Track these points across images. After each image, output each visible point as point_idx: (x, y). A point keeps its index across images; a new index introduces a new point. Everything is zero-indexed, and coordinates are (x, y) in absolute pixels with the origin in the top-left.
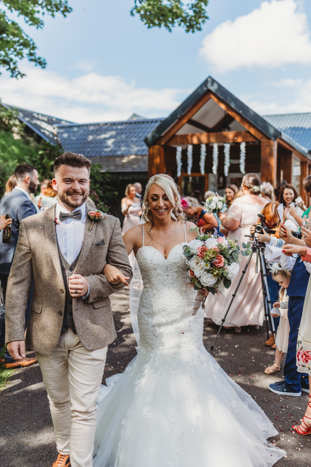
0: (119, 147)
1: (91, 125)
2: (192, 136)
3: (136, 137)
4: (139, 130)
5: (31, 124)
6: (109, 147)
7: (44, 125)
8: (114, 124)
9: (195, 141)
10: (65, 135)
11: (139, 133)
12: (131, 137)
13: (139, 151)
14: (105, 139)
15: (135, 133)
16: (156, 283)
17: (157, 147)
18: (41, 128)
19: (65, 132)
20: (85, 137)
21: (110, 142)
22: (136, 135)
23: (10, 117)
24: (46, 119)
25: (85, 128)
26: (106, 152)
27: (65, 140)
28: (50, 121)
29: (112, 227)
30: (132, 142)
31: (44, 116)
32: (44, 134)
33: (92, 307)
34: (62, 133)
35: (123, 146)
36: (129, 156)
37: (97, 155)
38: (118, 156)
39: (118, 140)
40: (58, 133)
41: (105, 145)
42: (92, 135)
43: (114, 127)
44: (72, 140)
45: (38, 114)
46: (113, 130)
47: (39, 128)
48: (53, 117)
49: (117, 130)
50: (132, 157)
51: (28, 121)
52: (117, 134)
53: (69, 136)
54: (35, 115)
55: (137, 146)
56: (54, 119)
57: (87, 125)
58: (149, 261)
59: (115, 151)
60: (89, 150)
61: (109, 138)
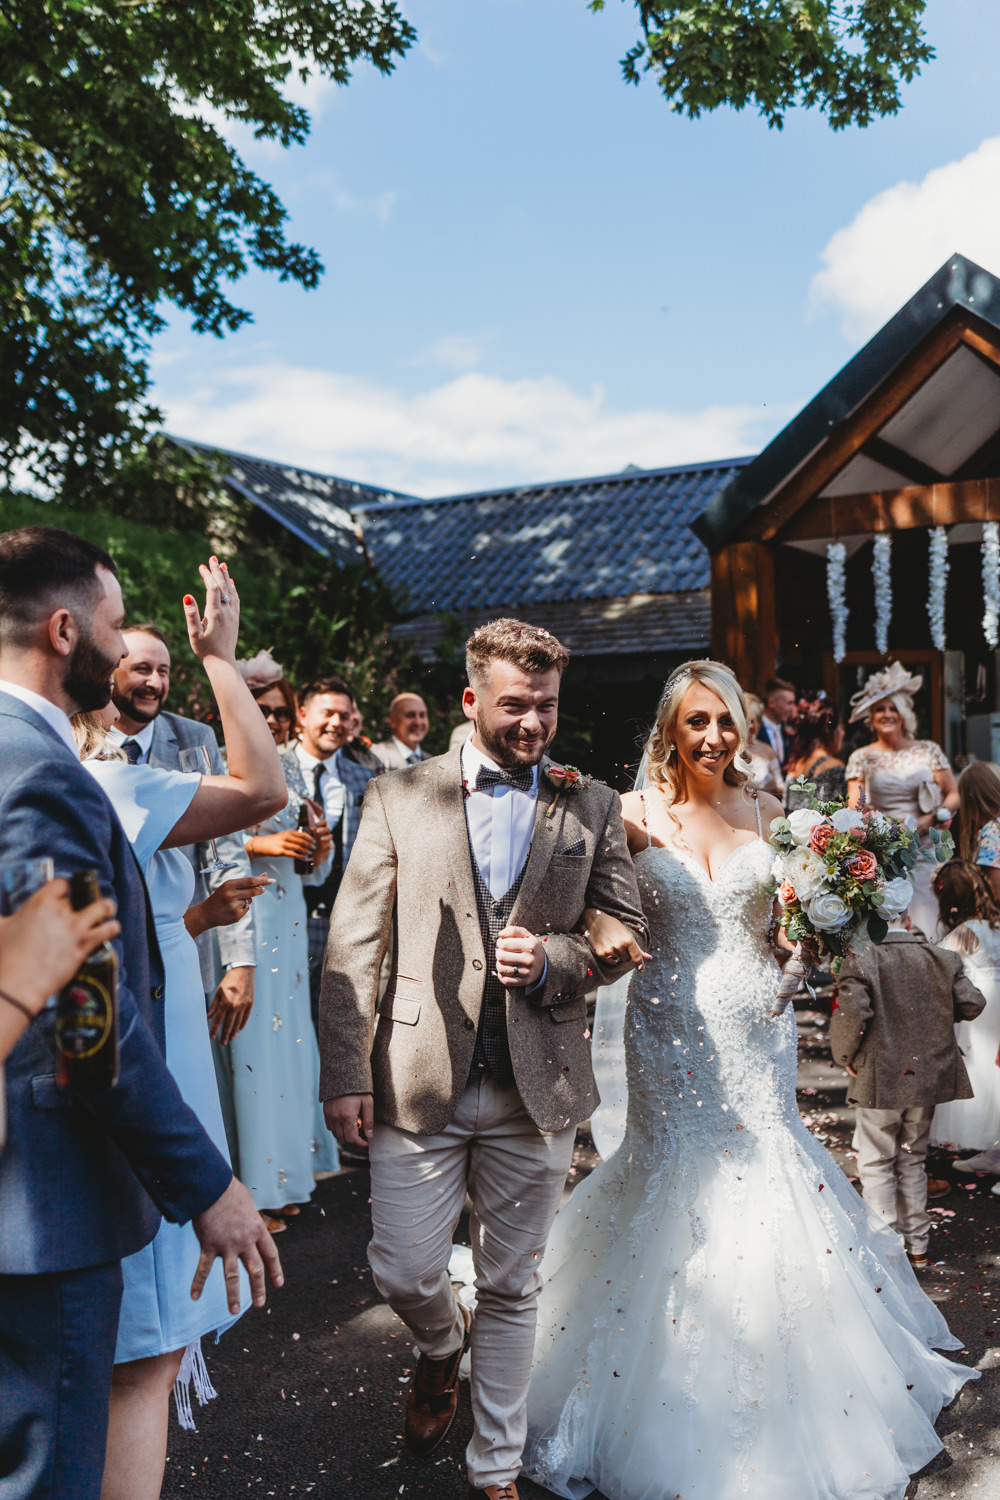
0: (590, 565)
1: (482, 498)
2: (889, 497)
3: (648, 530)
4: (659, 505)
5: (277, 505)
6: (553, 568)
7: (320, 508)
8: (565, 489)
9: (903, 515)
10: (394, 539)
11: (661, 513)
12: (631, 531)
13: (663, 576)
14: (536, 540)
15: (645, 515)
16: (685, 947)
17: (745, 546)
18: (308, 518)
19: (394, 528)
20: (461, 541)
21: (554, 552)
22: (648, 521)
23: (200, 482)
24: (326, 489)
25: (463, 508)
26: (540, 587)
27: (393, 552)
28: (342, 494)
29: (602, 811)
30: (636, 545)
31: (324, 479)
32: (319, 535)
33: (547, 1017)
34: (383, 531)
35: (604, 565)
36: (627, 598)
37: (506, 600)
38: (588, 600)
39: (583, 544)
40: (368, 532)
41: (537, 562)
42: (489, 532)
43: (567, 500)
44: (419, 553)
45: (300, 473)
46: (563, 510)
47: (303, 516)
48: (352, 484)
49: (579, 507)
50: (640, 600)
51: (264, 496)
52: (579, 523)
53: (407, 540)
54: (291, 476)
55: (657, 561)
56: (356, 489)
57: (470, 501)
58: (669, 886)
59: (575, 583)
60: (477, 583)
61: (550, 539)
